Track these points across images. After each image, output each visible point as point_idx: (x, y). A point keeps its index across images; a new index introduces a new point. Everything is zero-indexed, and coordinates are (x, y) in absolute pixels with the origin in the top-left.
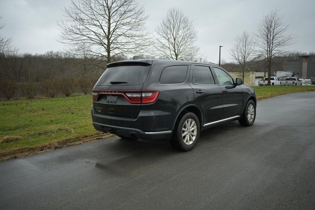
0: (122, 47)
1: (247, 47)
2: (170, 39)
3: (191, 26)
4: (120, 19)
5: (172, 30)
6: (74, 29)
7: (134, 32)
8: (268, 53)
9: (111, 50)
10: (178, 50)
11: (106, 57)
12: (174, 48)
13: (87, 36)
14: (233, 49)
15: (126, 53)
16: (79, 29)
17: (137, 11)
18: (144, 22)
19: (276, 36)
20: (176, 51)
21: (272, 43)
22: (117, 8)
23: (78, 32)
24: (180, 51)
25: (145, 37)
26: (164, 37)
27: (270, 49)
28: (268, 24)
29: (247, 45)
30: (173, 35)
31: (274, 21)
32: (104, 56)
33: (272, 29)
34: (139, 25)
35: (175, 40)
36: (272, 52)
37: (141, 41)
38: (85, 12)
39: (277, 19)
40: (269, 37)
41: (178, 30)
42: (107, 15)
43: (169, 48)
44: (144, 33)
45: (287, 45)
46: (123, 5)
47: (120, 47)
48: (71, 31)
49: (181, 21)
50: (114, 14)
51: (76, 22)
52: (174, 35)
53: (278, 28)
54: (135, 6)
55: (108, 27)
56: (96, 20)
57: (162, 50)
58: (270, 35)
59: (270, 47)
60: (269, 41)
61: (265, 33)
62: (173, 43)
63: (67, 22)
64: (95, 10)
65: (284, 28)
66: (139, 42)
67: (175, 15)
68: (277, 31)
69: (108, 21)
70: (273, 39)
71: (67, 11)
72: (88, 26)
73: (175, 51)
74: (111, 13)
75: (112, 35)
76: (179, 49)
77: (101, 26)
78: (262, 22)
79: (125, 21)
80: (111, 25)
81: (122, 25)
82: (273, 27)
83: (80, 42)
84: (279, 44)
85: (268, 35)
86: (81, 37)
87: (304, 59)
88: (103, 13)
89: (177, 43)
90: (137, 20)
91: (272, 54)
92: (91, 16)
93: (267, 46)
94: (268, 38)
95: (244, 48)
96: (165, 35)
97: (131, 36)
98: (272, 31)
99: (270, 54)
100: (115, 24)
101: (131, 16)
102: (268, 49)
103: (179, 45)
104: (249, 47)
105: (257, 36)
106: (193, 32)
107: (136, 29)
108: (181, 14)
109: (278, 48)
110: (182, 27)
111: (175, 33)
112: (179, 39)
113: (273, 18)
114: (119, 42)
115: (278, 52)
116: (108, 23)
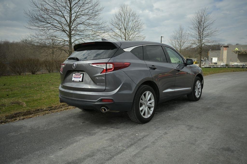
1: (182, 38)
2: (122, 30)
3: (138, 18)
5: (123, 22)
7: (91, 22)
8: (199, 42)
9: (73, 36)
10: (128, 38)
11: (68, 42)
12: (125, 36)
13: (51, 24)
14: (171, 39)
15: (85, 39)
16: (44, 18)
17: (94, 4)
18: (99, 13)
19: (205, 29)
21: (203, 34)
24: (130, 39)
25: (100, 26)
27: (200, 38)
28: (199, 19)
29: (182, 36)
30: (124, 26)
31: (203, 17)
32: (66, 41)
33: (202, 23)
34: (96, 15)
35: (125, 30)
36: (203, 41)
37: (97, 29)
38: (49, 3)
39: (206, 15)
40: (200, 30)
41: (128, 22)
42: (69, 7)
43: (121, 36)
44: (100, 22)
45: (214, 36)
48: (39, 20)
49: (131, 14)
50: (74, 6)
51: (42, 12)
53: (207, 22)
55: (70, 17)
56: (59, 10)
57: (115, 38)
59: (201, 37)
60: (200, 33)
61: (197, 26)
62: (124, 33)
63: (33, 11)
64: (58, 2)
65: (211, 22)
67: (125, 10)
68: (206, 24)
69: (69, 12)
71: (34, 2)
72: (51, 16)
73: (126, 39)
74: (72, 5)
75: (73, 24)
76: (129, 37)
77: (64, 16)
78: (195, 18)
80: (72, 16)
81: (81, 16)
82: (203, 21)
83: (45, 28)
84: (208, 35)
85: (199, 27)
86: (46, 25)
87: (225, 48)
89: (127, 33)
90: (94, 11)
91: (203, 43)
92: (55, 7)
93: (198, 36)
94: (199, 30)
95: (180, 38)
96: (117, 26)
97: (89, 24)
98: (202, 24)
99: (201, 43)
100: (75, 14)
101: (89, 8)
103: (129, 34)
104: (184, 37)
105: (190, 28)
106: (140, 24)
107: (93, 19)
108: (130, 9)
109: (207, 38)
110: (131, 20)
111: (125, 24)
112: (128, 29)
113: (203, 15)
114: (79, 29)
115: (207, 41)
116: (70, 13)
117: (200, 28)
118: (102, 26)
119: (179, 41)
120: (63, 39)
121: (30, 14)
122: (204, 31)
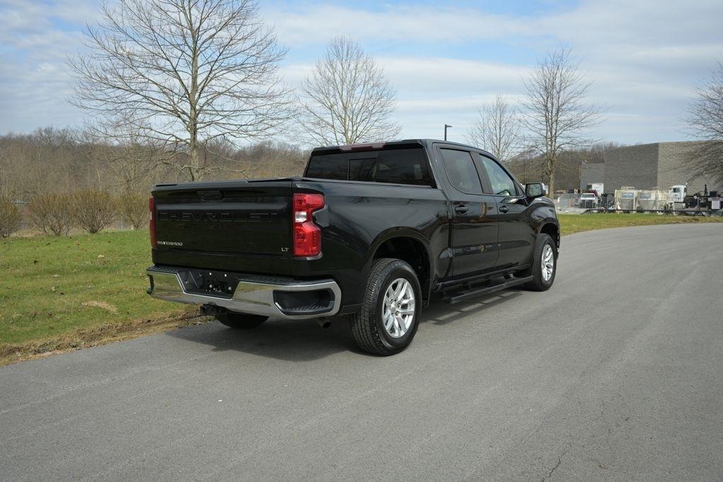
0: (224, 121)
1: (504, 129)
2: (335, 107)
3: (380, 78)
4: (221, 57)
5: (340, 87)
6: (109, 76)
7: (251, 87)
8: (547, 143)
9: (201, 128)
10: (353, 132)
11: (187, 143)
12: (344, 126)
13: (141, 93)
15: (235, 134)
16: (122, 78)
17: (258, 39)
18: (275, 64)
19: (564, 107)
20: (350, 134)
21: (556, 121)
22: (213, 31)
23: (119, 84)
24: (358, 133)
25: (278, 100)
26: (320, 101)
27: (551, 133)
28: (547, 80)
29: (503, 125)
30: (341, 98)
31: (558, 75)
32: (181, 140)
33: (555, 90)
34: (264, 71)
35: (345, 108)
36: (557, 140)
37: (269, 107)
38: (136, 37)
40: (549, 109)
41: (353, 86)
42: (189, 47)
43: (333, 126)
44: (277, 88)
45: (586, 126)
46: (226, 24)
47: (220, 121)
48: (104, 80)
49: (359, 66)
50: (205, 45)
51: (115, 61)
52: (344, 98)
53: (568, 89)
54: (256, 27)
55: (192, 76)
56: (163, 58)
57: (317, 131)
58: (552, 104)
59: (551, 129)
60: (550, 117)
61: (541, 99)
62: (341, 118)
63: (92, 60)
64: (161, 34)
65: (580, 89)
66: (265, 112)
67: (345, 54)
68: (566, 95)
69: (191, 60)
70: (558, 113)
71: (94, 34)
72: (141, 70)
73: (345, 134)
74: (199, 42)
75: (200, 93)
76: (355, 128)
77: (176, 71)
78: (536, 77)
79: (232, 61)
80: (200, 71)
81: (225, 72)
82: (558, 87)
83: (124, 106)
84: (570, 124)
85: (547, 103)
86: (127, 96)
88: (180, 41)
89: (351, 117)
90: (260, 61)
91: (557, 145)
92: (151, 48)
93: (545, 127)
94: (547, 111)
95: (498, 131)
96: (321, 97)
97: (245, 96)
98: (556, 95)
99: (551, 146)
100: (208, 68)
101: (247, 51)
102: (547, 133)
103: (354, 120)
104: (508, 128)
106: (385, 92)
107: (257, 81)
108: (358, 52)
109: (568, 132)
110: (360, 81)
111: (345, 93)
112: (354, 106)
113: (558, 69)
114: (217, 108)
115: (568, 141)
116: (192, 65)
117: (549, 105)
118: (282, 101)
119: (495, 138)
120: (173, 136)
121: (84, 68)
122: (560, 114)
